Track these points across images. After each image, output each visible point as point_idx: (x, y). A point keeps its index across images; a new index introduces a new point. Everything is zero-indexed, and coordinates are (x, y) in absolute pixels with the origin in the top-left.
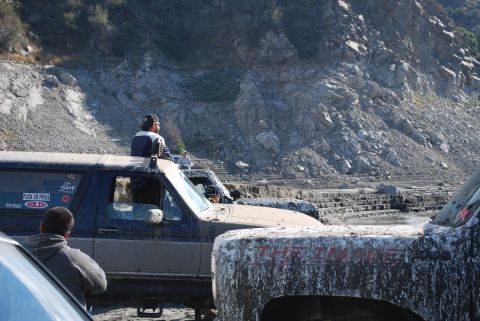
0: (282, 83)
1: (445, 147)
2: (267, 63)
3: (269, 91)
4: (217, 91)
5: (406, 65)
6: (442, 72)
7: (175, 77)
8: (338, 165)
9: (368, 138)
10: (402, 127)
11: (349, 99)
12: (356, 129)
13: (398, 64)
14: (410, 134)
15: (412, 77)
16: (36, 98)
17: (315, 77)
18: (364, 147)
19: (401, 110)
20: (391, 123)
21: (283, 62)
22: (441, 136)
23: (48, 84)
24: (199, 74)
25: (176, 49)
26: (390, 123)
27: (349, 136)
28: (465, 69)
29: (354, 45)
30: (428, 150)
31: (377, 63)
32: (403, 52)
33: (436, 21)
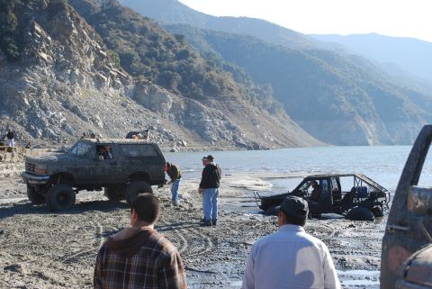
1: (100, 124)
5: (77, 71)
6: (98, 77)
9: (53, 116)
10: (74, 110)
11: (41, 90)
12: (45, 109)
13: (73, 70)
14: (79, 115)
15: (80, 78)
18: (50, 121)
19: (74, 99)
20: (66, 105)
22: (98, 117)
26: (67, 107)
27: (40, 114)
28: (112, 77)
29: (44, 56)
30: (90, 126)
31: (59, 67)
32: (75, 62)
33: (95, 44)
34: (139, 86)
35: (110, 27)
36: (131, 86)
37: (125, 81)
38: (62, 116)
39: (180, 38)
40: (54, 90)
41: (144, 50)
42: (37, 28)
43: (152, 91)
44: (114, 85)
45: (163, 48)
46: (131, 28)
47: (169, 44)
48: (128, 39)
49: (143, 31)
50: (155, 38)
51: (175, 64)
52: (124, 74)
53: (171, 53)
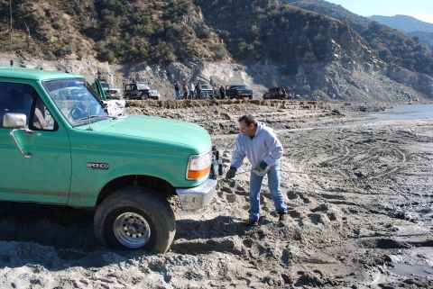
0: (312, 68)
1: (367, 90)
2: (306, 62)
3: (308, 71)
4: (289, 71)
5: (354, 62)
6: (366, 65)
7: (276, 67)
8: (331, 96)
9: (341, 87)
10: (353, 83)
11: (335, 74)
12: (337, 84)
13: (352, 62)
14: (355, 86)
15: (356, 66)
16: (231, 75)
17: (323, 66)
18: (339, 90)
19: (353, 77)
20: (348, 81)
21: (312, 62)
22: (366, 86)
23: (235, 70)
24: (284, 66)
25: (275, 57)
27: (334, 86)
28: (374, 64)
29: (337, 55)
30: (361, 91)
31: (344, 61)
32: (353, 58)
33: (364, 47)
34: (390, 68)
35: (374, 37)
36: (385, 69)
37: (381, 66)
38: (346, 87)
39: (416, 39)
40: (342, 73)
41: (393, 48)
42: (333, 41)
43: (398, 70)
44: (375, 69)
45: (405, 45)
46: (386, 37)
47: (408, 43)
48: (384, 42)
49: (393, 37)
50: (400, 40)
51: (412, 54)
52: (381, 62)
53: (410, 48)
